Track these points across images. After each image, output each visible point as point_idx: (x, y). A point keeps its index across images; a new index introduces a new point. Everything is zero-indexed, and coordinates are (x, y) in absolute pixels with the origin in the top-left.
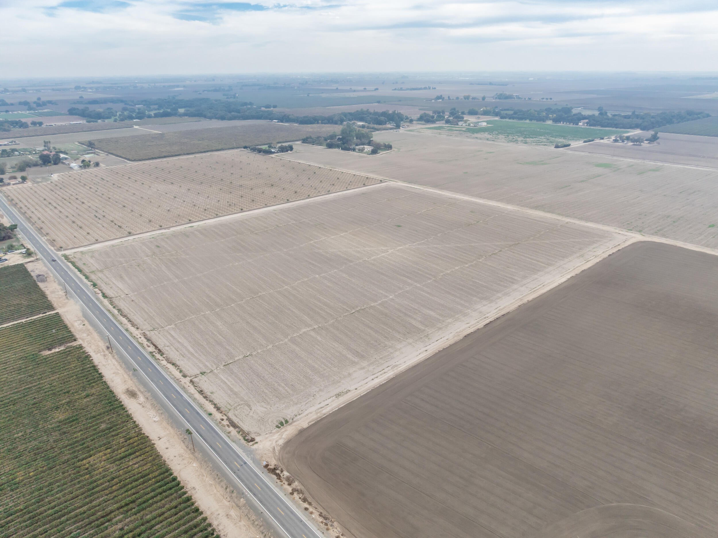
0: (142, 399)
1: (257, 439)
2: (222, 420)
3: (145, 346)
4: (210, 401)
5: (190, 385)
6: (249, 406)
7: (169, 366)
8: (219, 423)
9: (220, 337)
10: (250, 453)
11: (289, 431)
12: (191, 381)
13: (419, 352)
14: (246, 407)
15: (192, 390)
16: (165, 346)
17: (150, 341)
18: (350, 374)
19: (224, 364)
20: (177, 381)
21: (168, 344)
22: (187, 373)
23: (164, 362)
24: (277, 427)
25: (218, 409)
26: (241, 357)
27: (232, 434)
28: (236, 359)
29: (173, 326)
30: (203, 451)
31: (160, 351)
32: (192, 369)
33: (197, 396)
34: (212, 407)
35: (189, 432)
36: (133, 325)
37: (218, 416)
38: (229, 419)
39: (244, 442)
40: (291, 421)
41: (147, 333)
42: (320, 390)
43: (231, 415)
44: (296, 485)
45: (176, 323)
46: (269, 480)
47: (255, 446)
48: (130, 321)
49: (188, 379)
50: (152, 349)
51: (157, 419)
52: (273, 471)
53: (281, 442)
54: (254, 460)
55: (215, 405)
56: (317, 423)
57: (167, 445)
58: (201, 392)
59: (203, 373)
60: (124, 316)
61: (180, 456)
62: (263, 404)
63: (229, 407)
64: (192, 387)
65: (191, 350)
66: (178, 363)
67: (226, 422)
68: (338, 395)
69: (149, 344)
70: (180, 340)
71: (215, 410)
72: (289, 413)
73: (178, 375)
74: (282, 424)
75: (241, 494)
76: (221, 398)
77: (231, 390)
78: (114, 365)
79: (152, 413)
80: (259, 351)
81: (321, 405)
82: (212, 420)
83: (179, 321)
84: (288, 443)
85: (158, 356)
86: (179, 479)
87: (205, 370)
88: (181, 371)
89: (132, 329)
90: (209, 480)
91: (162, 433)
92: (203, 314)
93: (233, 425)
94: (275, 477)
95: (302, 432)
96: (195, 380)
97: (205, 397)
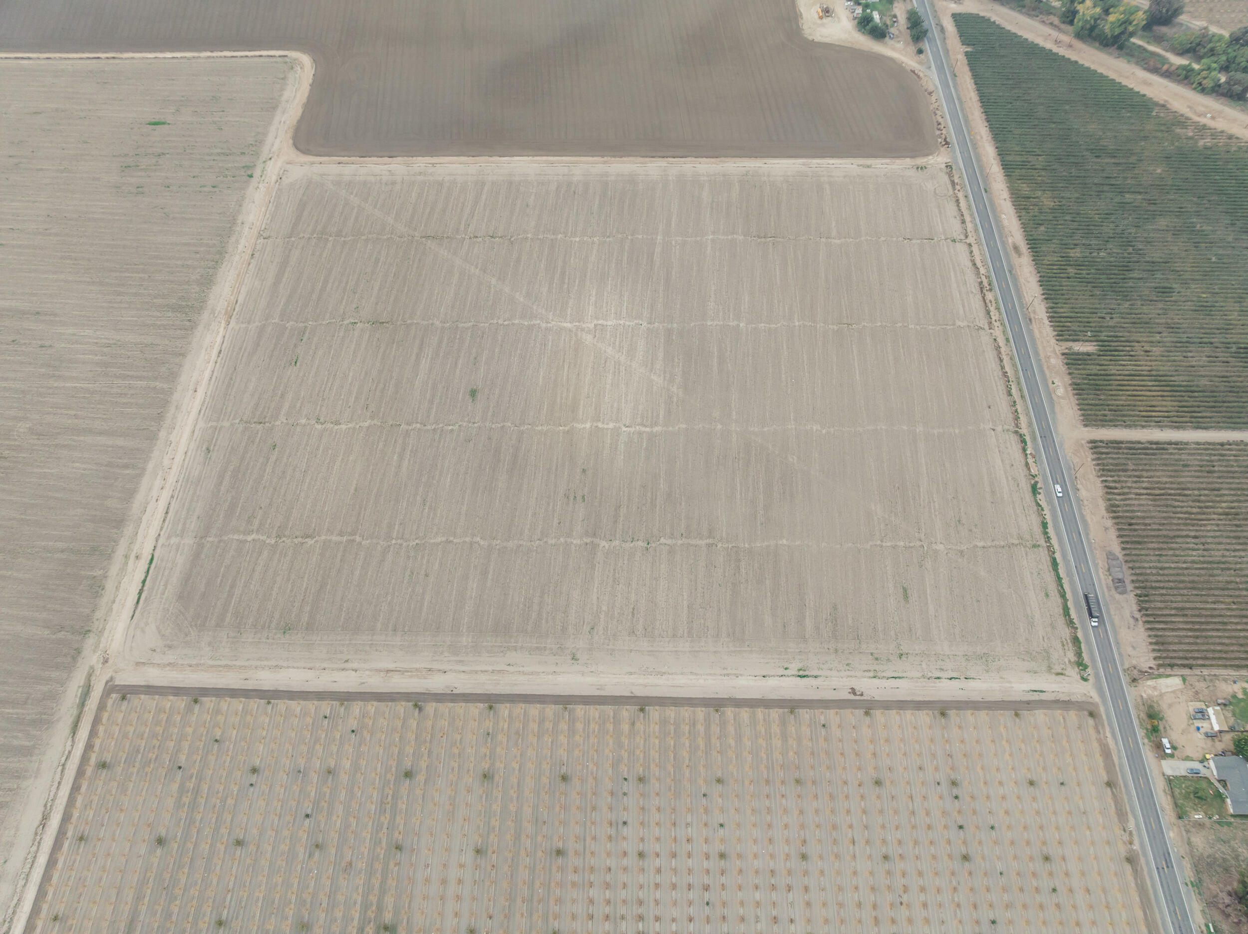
0: (1010, 240)
1: (943, 166)
2: (959, 190)
3: (994, 305)
4: (960, 210)
5: (969, 233)
6: (935, 192)
7: (979, 264)
8: (963, 187)
9: (919, 278)
10: (955, 158)
11: (920, 161)
12: (967, 237)
13: (771, 166)
14: (937, 192)
15: (970, 226)
16: (975, 294)
17: (987, 310)
18: (845, 177)
19: (932, 241)
20: (978, 242)
21: (971, 296)
22: (966, 247)
23: (982, 271)
24: (926, 168)
25: (958, 201)
26: (914, 241)
27: (958, 176)
28: (919, 241)
29: (958, 323)
30: (982, 175)
31: (982, 289)
32: (961, 248)
33: (968, 219)
34: (961, 205)
35: (986, 191)
36: (998, 348)
37: (960, 195)
38: (954, 189)
39: (954, 167)
40: (915, 167)
41: (986, 327)
42: (877, 176)
43: (951, 192)
44: (938, 132)
45: (952, 327)
46: (953, 139)
47: (948, 161)
48: (1000, 358)
49: (968, 241)
50: (989, 296)
51: (1003, 216)
52: (947, 143)
53: (931, 157)
54: (955, 152)
55: (958, 206)
56: (899, 157)
57: (1002, 192)
58: (963, 222)
59: (954, 241)
60: (1005, 374)
61: (995, 181)
62: (924, 189)
63: (949, 199)
64: (968, 230)
65: (952, 274)
66: (970, 264)
67: (958, 187)
68: (869, 167)
69: (989, 305)
70: (958, 294)
71: (960, 201)
72: (912, 173)
73: (975, 249)
74: (922, 168)
75: (971, 140)
76: (951, 209)
77: (940, 212)
78: (1027, 293)
79: (1006, 223)
80: (895, 239)
81: (886, 166)
82: (967, 191)
83: (949, 327)
84: (927, 155)
85: (985, 283)
86: (1001, 167)
87: (951, 243)
88: (971, 252)
89: (1001, 342)
90: (984, 159)
91: (1002, 202)
92: (918, 327)
93: (953, 183)
94: (948, 140)
95: (912, 157)
96: (963, 237)
97: (962, 215)
